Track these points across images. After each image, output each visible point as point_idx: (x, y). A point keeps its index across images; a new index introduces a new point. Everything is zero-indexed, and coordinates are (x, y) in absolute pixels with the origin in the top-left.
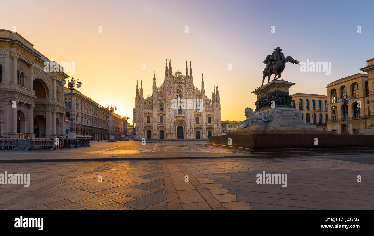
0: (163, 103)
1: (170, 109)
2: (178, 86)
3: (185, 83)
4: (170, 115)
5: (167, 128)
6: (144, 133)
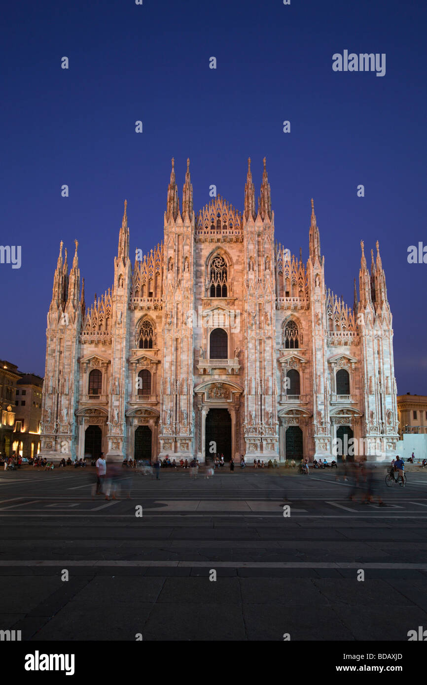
1: (177, 339)
2: (215, 254)
4: (177, 363)
5: (162, 415)
6: (76, 438)
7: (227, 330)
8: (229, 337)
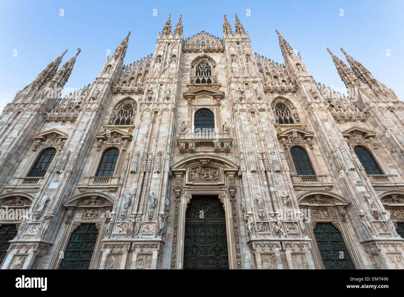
0: (135, 102)
1: (156, 112)
3: (223, 51)
4: (152, 136)
5: (117, 203)
7: (213, 110)
8: (215, 115)
